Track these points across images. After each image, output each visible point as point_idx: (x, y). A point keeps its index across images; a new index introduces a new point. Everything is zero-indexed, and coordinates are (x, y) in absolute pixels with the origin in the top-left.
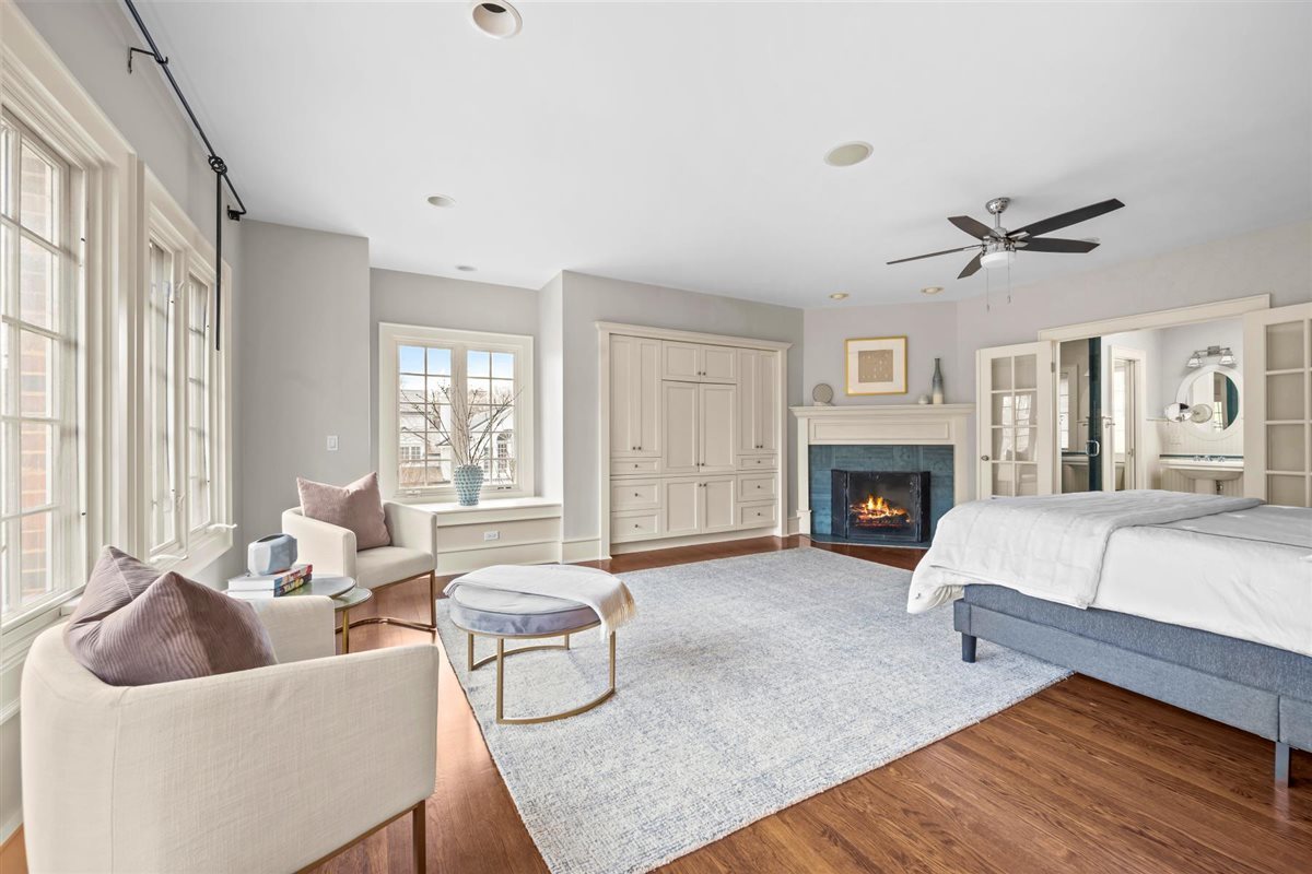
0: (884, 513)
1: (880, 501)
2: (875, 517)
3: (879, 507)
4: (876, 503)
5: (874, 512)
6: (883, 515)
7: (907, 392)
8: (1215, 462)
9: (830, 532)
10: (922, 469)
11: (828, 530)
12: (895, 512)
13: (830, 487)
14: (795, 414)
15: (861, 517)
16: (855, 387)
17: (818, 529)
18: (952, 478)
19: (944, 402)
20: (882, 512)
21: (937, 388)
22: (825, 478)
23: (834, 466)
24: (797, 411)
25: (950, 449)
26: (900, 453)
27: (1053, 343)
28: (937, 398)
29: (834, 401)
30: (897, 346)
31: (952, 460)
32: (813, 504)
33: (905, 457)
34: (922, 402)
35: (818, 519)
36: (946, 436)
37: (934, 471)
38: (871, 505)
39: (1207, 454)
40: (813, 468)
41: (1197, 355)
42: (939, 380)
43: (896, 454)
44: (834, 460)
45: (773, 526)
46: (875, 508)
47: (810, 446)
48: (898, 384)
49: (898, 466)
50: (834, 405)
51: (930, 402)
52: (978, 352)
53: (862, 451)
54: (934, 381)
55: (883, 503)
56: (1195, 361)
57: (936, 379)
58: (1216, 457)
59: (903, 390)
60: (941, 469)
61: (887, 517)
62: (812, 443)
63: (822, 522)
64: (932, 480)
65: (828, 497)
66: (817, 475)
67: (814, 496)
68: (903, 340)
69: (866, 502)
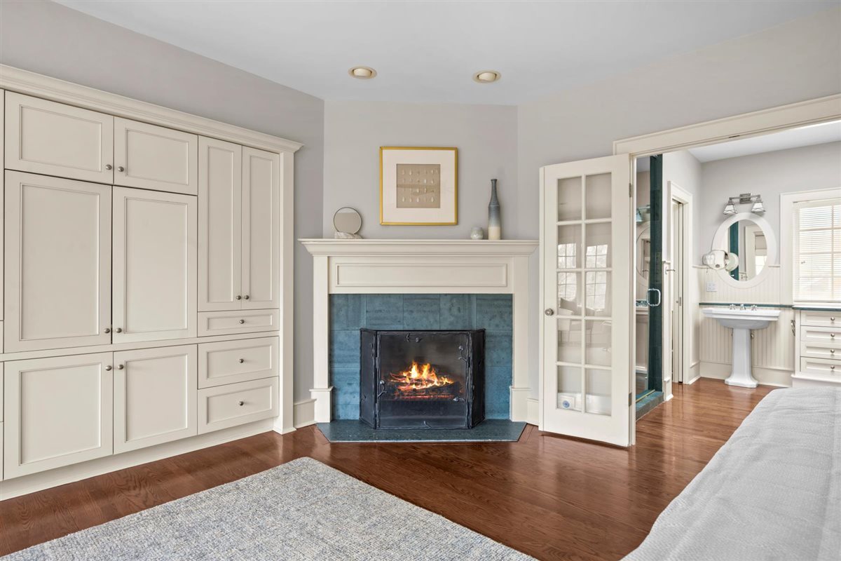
0: (432, 382)
1: (426, 369)
2: (419, 387)
3: (425, 374)
4: (420, 371)
5: (418, 382)
6: (430, 385)
7: (457, 223)
8: (749, 311)
9: (358, 417)
10: (476, 326)
11: (356, 415)
12: (446, 381)
13: (358, 353)
14: (310, 249)
15: (403, 388)
16: (393, 213)
17: (343, 414)
18: (510, 337)
19: (502, 237)
20: (429, 381)
21: (493, 220)
22: (351, 340)
23: (364, 324)
24: (311, 244)
25: (507, 300)
26: (448, 305)
27: (631, 156)
28: (493, 231)
29: (364, 233)
30: (446, 160)
31: (511, 313)
32: (336, 378)
33: (455, 311)
34: (475, 236)
35: (341, 399)
36: (504, 283)
37: (490, 330)
38: (414, 373)
39: (742, 302)
40: (336, 327)
41: (731, 202)
42: (496, 208)
43: (444, 305)
44: (364, 316)
45: (273, 418)
46: (419, 378)
47: (331, 297)
48: (445, 213)
49: (446, 321)
50: (362, 238)
51: (485, 236)
52: (541, 170)
53: (400, 304)
54: (490, 208)
55: (430, 371)
56: (730, 207)
57: (492, 206)
58: (750, 305)
59: (453, 220)
60: (497, 326)
61: (434, 389)
62: (335, 291)
63: (347, 404)
64: (487, 340)
65: (356, 367)
66: (340, 337)
67: (337, 368)
68: (453, 153)
69: (408, 369)
